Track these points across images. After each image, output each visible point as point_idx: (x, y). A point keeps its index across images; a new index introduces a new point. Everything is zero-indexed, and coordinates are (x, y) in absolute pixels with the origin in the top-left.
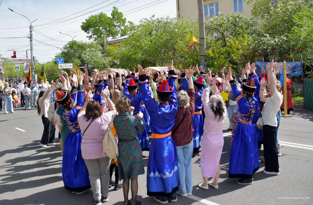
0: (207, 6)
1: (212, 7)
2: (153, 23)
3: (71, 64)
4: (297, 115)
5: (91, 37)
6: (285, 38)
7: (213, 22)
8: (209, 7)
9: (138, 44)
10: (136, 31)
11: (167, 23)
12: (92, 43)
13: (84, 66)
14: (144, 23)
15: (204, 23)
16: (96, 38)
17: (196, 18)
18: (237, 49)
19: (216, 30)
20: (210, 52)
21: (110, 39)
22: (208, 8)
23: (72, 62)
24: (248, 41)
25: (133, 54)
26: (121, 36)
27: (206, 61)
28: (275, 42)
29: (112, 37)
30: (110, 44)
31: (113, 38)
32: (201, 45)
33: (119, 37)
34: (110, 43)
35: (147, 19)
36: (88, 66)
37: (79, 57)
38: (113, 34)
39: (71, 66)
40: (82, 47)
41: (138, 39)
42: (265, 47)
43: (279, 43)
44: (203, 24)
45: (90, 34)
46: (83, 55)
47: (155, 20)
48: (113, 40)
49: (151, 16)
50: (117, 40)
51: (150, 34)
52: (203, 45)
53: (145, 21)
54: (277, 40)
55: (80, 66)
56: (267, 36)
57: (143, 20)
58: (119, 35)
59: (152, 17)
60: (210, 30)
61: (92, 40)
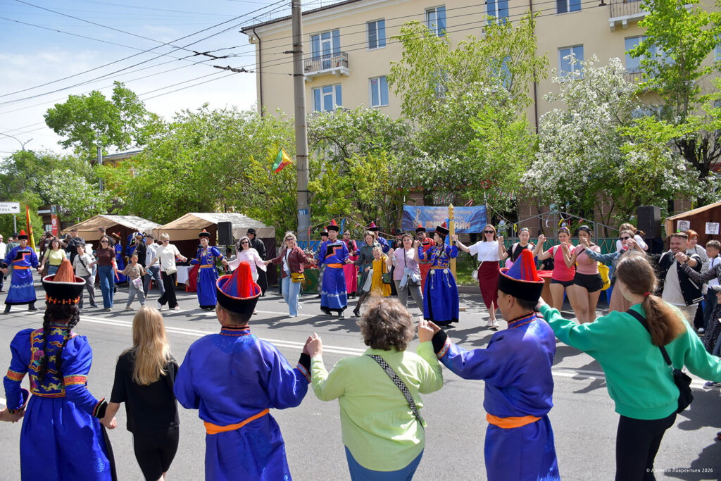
0: (319, 91)
1: (328, 94)
2: (204, 120)
3: (17, 204)
4: (478, 307)
5: (67, 144)
6: (457, 159)
7: (323, 125)
8: (323, 92)
9: (169, 162)
10: (164, 136)
11: (230, 122)
12: (70, 157)
13: (50, 208)
14: (184, 119)
15: (306, 125)
16: (78, 147)
17: (290, 115)
18: (369, 180)
19: (332, 140)
20: (316, 184)
21: (112, 150)
22: (322, 96)
23: (20, 198)
24: (391, 164)
25: (157, 185)
26: (137, 145)
27: (308, 202)
28: (440, 166)
29: (117, 147)
30: (112, 161)
31: (119, 148)
32: (299, 169)
33: (132, 147)
34: (113, 159)
35: (190, 111)
36: (58, 208)
37: (38, 189)
38: (119, 140)
39: (15, 208)
40: (47, 164)
41: (169, 152)
42: (421, 177)
43: (447, 170)
44: (304, 126)
45: (66, 138)
46: (45, 184)
47: (208, 113)
48: (119, 152)
49: (201, 106)
50: (128, 153)
51: (197, 142)
52: (303, 170)
53: (186, 115)
54: (442, 162)
55: (40, 209)
56: (425, 156)
57: (182, 114)
58: (134, 143)
59: (202, 108)
60: (319, 139)
61: (70, 151)
